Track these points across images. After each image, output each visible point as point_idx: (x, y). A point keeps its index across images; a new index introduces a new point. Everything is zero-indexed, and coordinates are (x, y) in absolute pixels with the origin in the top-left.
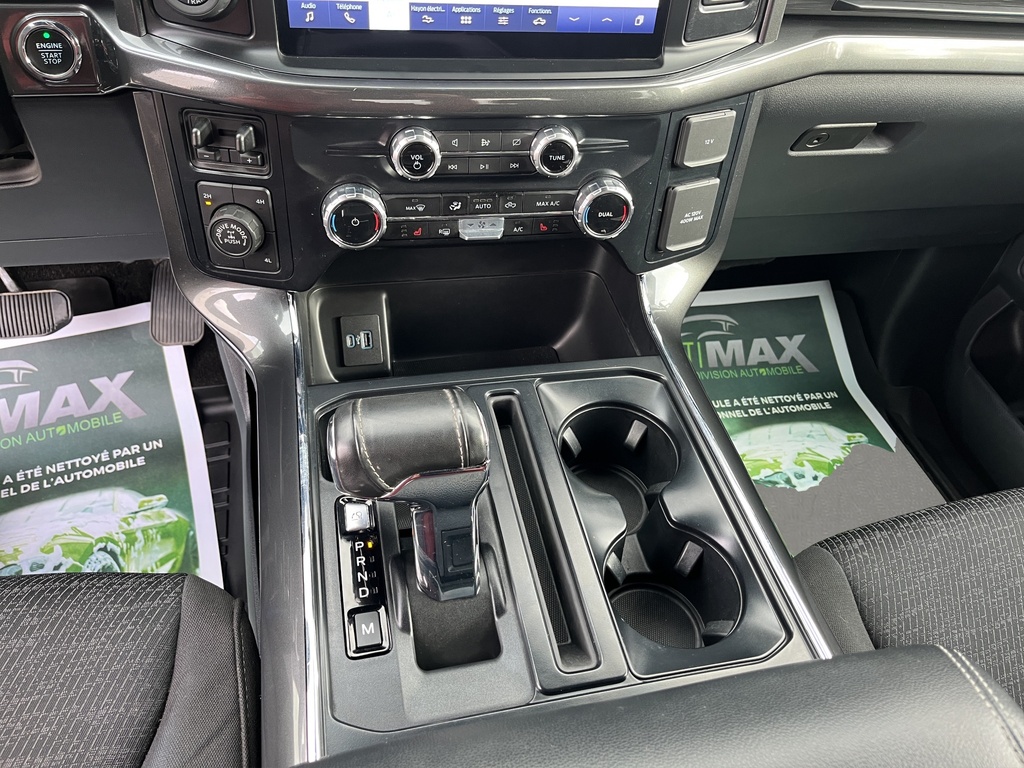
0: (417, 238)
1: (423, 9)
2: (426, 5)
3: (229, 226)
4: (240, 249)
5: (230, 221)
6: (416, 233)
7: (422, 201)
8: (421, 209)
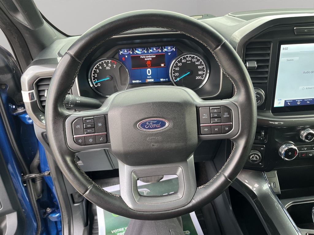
0: (303, 157)
1: (307, 100)
2: (308, 99)
3: (255, 155)
4: (256, 161)
5: (255, 154)
6: (303, 156)
7: (306, 147)
8: (305, 149)
